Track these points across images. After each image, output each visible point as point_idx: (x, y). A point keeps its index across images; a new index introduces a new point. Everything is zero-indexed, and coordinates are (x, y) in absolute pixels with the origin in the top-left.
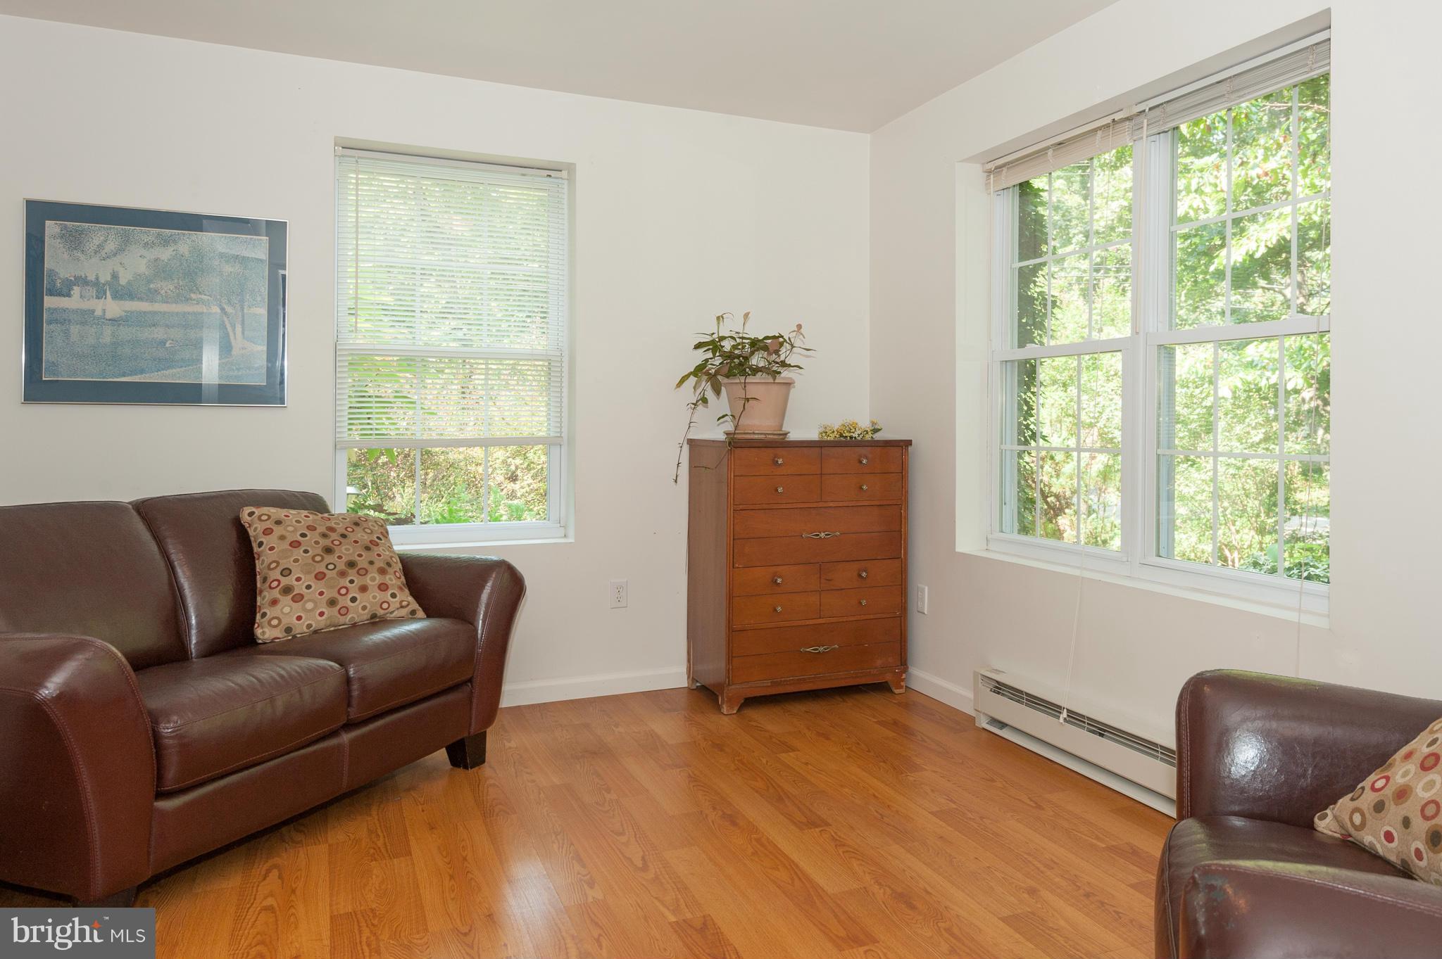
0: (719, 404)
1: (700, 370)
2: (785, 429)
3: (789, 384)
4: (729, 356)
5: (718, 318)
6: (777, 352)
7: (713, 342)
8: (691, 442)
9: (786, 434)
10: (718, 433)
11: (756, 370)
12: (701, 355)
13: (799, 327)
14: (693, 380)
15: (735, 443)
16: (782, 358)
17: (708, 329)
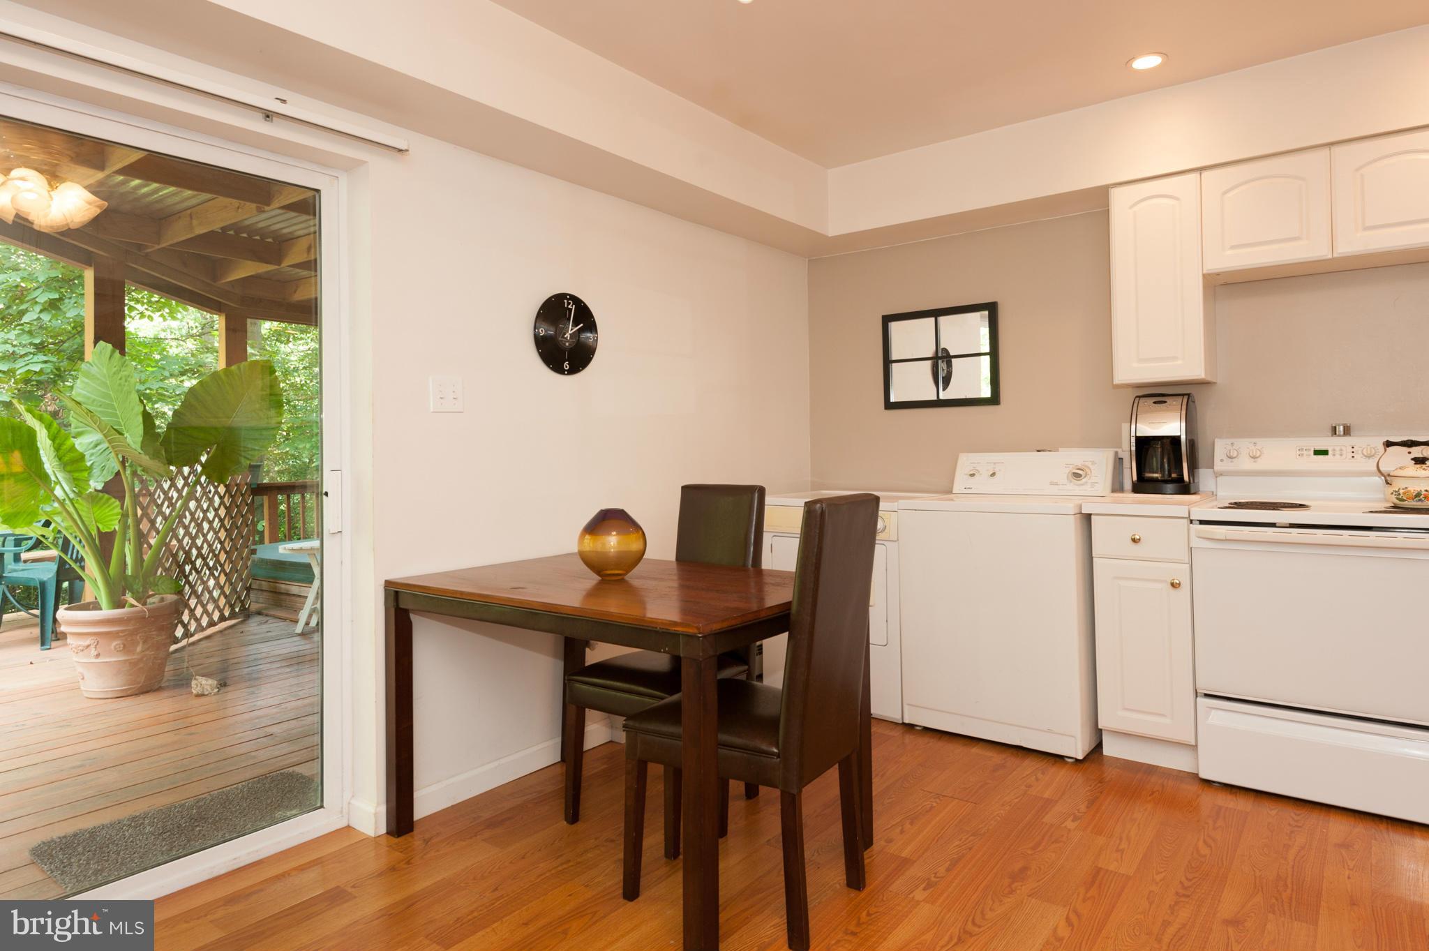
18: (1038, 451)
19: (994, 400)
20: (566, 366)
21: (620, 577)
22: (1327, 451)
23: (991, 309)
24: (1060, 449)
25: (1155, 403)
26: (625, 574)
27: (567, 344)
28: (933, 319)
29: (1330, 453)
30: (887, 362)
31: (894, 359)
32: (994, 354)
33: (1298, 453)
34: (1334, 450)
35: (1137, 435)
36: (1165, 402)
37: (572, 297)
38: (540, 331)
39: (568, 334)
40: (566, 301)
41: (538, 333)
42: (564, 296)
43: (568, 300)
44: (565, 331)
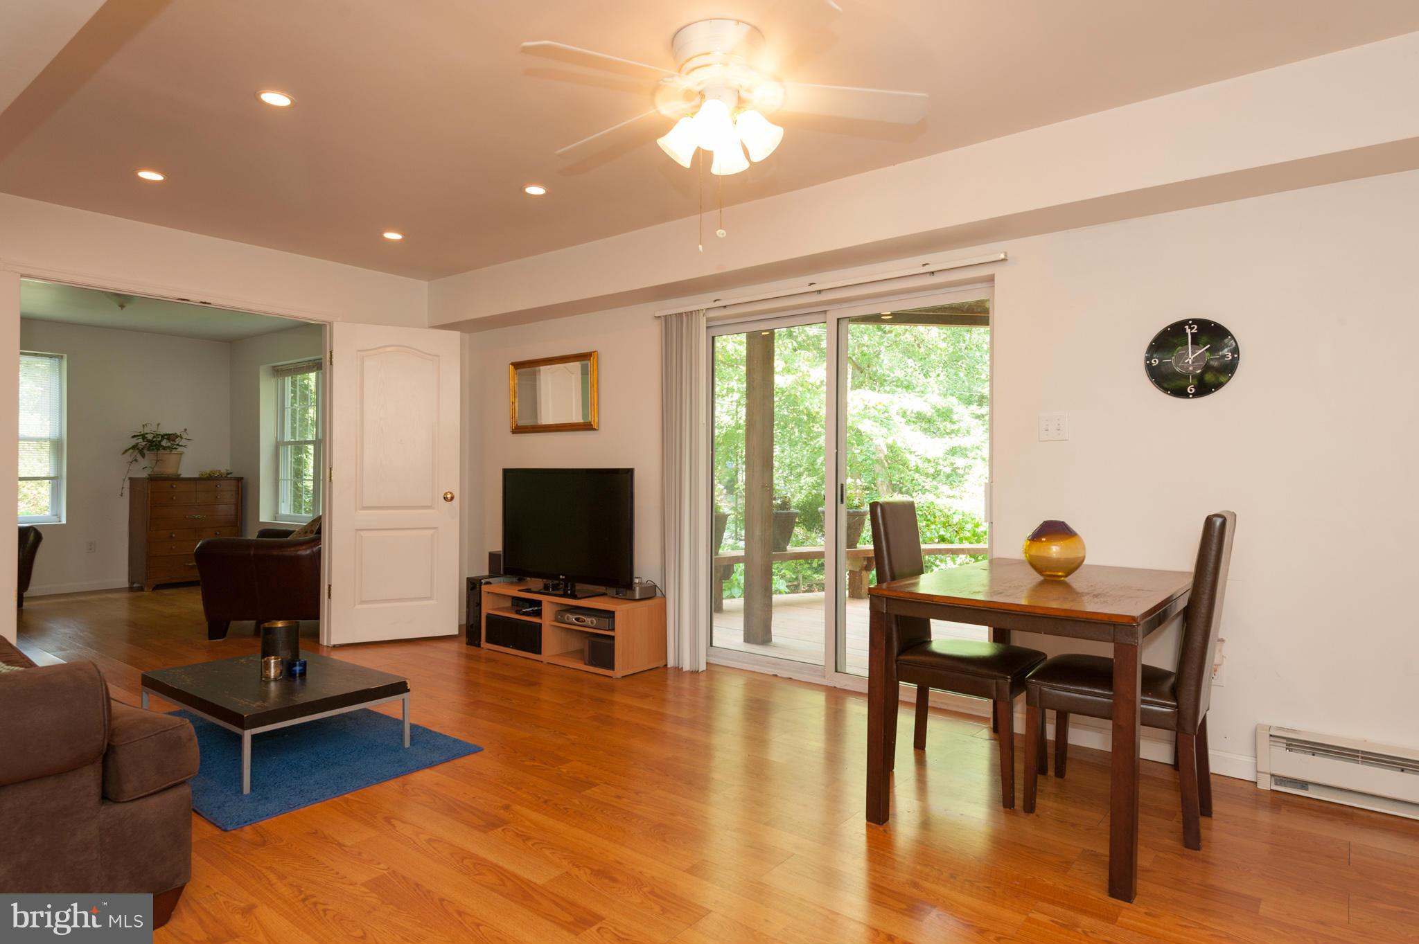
0: (143, 462)
1: (134, 447)
2: (179, 472)
3: (181, 454)
4: (150, 442)
5: (144, 426)
6: (174, 440)
7: (142, 435)
8: (130, 479)
9: (180, 475)
10: (144, 475)
11: (165, 448)
12: (134, 441)
13: (186, 430)
14: (131, 451)
15: (153, 479)
16: (177, 443)
17: (139, 429)
20: (1191, 390)
21: (1060, 579)
26: (1065, 577)
27: (1190, 368)
37: (1195, 321)
38: (1153, 362)
39: (1191, 358)
40: (1187, 327)
41: (1151, 364)
42: (1185, 322)
43: (1190, 325)
44: (1185, 356)
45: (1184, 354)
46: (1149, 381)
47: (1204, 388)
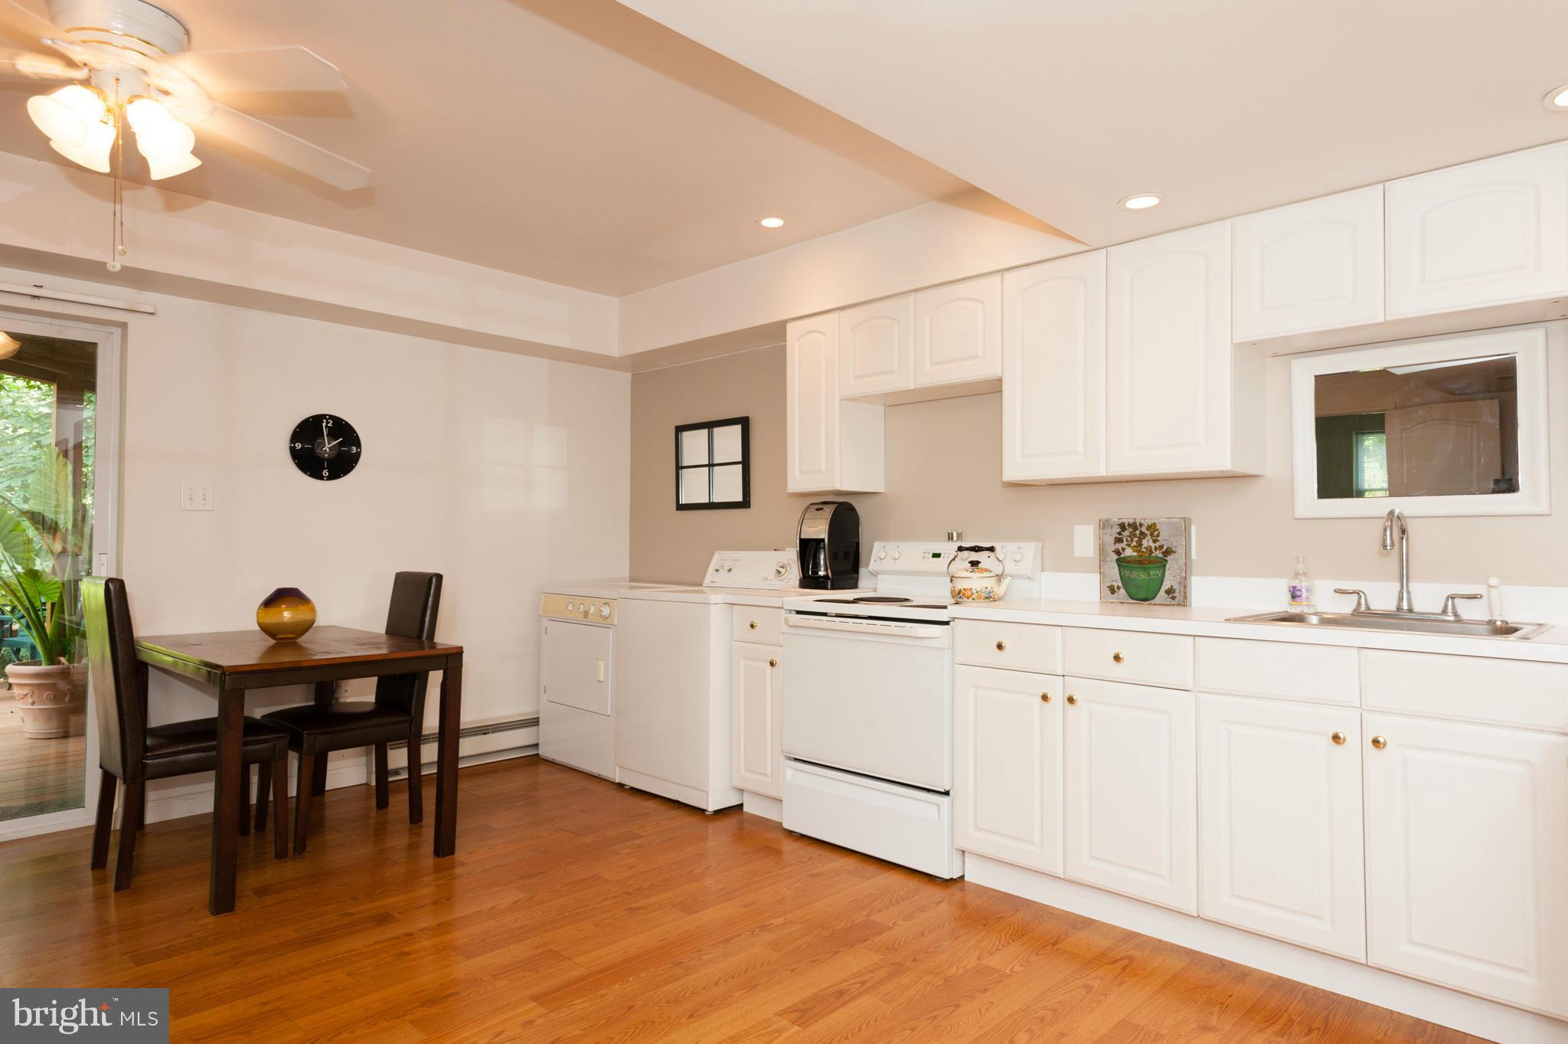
18: (775, 550)
19: (745, 504)
20: (325, 473)
21: (293, 641)
22: (940, 554)
23: (744, 422)
24: (787, 549)
25: (817, 510)
26: (297, 638)
27: (326, 455)
28: (706, 431)
29: (942, 556)
30: (679, 468)
31: (685, 464)
32: (745, 463)
33: (923, 555)
34: (945, 554)
35: (802, 537)
36: (822, 509)
37: (332, 417)
38: (296, 445)
39: (327, 447)
40: (325, 421)
41: (295, 447)
42: (323, 416)
43: (327, 420)
44: (323, 445)
45: (321, 443)
46: (292, 462)
47: (335, 475)
